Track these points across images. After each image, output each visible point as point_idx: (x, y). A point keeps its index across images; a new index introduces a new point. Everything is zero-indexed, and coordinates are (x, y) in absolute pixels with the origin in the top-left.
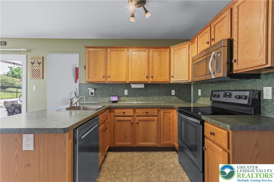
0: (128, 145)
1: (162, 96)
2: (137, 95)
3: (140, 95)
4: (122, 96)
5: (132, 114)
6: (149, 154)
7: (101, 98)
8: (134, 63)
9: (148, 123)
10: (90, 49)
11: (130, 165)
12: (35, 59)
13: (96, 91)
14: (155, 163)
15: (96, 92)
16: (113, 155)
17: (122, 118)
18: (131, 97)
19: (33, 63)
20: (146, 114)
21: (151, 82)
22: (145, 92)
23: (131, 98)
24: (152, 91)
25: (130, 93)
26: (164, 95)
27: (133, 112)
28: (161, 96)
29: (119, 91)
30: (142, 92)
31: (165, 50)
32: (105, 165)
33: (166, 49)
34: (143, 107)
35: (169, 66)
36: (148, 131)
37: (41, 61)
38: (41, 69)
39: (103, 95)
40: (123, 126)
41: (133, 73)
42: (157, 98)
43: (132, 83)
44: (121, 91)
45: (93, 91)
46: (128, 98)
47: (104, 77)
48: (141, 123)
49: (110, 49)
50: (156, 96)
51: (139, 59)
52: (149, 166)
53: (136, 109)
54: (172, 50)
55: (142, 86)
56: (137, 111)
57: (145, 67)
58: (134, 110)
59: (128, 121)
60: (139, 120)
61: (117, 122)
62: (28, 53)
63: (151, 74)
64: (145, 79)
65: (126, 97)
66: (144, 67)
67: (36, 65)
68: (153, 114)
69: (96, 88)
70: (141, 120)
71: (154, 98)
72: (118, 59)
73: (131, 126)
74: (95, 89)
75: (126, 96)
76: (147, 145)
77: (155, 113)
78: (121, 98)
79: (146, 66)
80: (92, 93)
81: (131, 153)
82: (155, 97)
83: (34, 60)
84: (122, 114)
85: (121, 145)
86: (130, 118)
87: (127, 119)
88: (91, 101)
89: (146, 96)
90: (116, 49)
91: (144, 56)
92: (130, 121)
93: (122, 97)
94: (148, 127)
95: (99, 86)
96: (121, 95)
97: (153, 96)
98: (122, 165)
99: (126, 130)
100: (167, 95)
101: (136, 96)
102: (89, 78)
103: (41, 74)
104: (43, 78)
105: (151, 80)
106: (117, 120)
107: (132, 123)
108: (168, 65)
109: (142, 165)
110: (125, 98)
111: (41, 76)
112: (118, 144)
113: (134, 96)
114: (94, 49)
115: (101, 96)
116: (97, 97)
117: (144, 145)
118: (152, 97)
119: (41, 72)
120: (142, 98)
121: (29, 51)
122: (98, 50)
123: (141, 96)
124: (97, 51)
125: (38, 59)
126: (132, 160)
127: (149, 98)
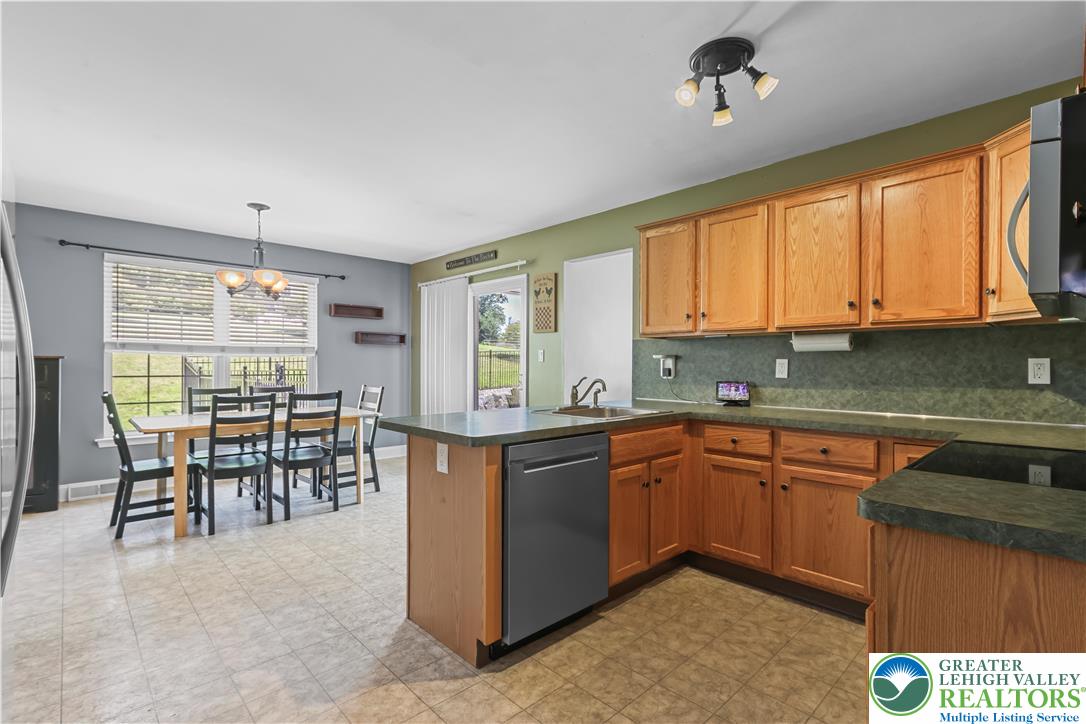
0: (751, 562)
1: (961, 389)
2: (827, 379)
3: (840, 382)
4: (766, 381)
5: (765, 450)
6: (830, 623)
7: (693, 387)
8: (794, 253)
9: (831, 497)
10: (650, 233)
11: (723, 623)
12: (542, 282)
13: (680, 364)
14: (829, 654)
15: (679, 367)
16: (697, 578)
17: (731, 459)
18: (802, 386)
19: (537, 293)
20: (822, 457)
21: (872, 324)
22: (864, 370)
23: (804, 391)
24: (903, 364)
25: (800, 369)
26: (972, 383)
27: (767, 444)
28: (954, 385)
29: (756, 365)
30: (850, 367)
31: (951, 166)
32: (650, 594)
33: (958, 163)
34: (806, 427)
35: (973, 240)
36: (830, 526)
37: (553, 286)
38: (552, 308)
39: (699, 378)
40: (733, 489)
41: (794, 294)
42: (932, 397)
43: (797, 333)
44: (763, 364)
45: (670, 363)
46: (789, 392)
47: (688, 316)
48: (799, 489)
49: (707, 219)
50: (923, 385)
51: (816, 233)
52: (792, 651)
53: (783, 433)
54: (993, 156)
55: (842, 343)
56: (785, 438)
57: (844, 262)
58: (773, 434)
59: (750, 472)
60: (792, 478)
61: (712, 472)
62: (529, 270)
63: (874, 290)
64: (846, 316)
65: (783, 387)
66: (840, 263)
67: (543, 296)
68: (854, 462)
69: (680, 354)
70: (800, 476)
71: (916, 395)
72: (734, 247)
73: (763, 495)
74: (677, 358)
75: (783, 384)
76: (825, 584)
77: (864, 457)
78: (764, 390)
79: (850, 257)
80: (668, 372)
81: (762, 594)
82: (918, 392)
83: (541, 285)
84: (730, 447)
85: (726, 555)
86: (759, 463)
87: (746, 464)
88: (665, 396)
89: (874, 384)
90: (726, 216)
91: (841, 216)
92: (757, 474)
93: (764, 386)
94: (830, 511)
95: (689, 348)
96: (763, 379)
97: (909, 386)
98: (698, 612)
99: (743, 505)
100: (993, 385)
101: (824, 383)
102: (647, 324)
103: (552, 319)
104: (556, 330)
105: (871, 314)
106: (713, 465)
107: (762, 484)
108: (968, 236)
109: (768, 638)
110: (779, 390)
111: (552, 325)
112: (718, 548)
113: (816, 384)
114: (662, 231)
115: (696, 381)
116: (681, 384)
117: (813, 580)
118: (903, 392)
119: (553, 313)
120: (849, 393)
121: (531, 263)
122: (672, 229)
123: (846, 385)
124: (669, 234)
125: (546, 281)
126: (745, 614)
127: (886, 393)
